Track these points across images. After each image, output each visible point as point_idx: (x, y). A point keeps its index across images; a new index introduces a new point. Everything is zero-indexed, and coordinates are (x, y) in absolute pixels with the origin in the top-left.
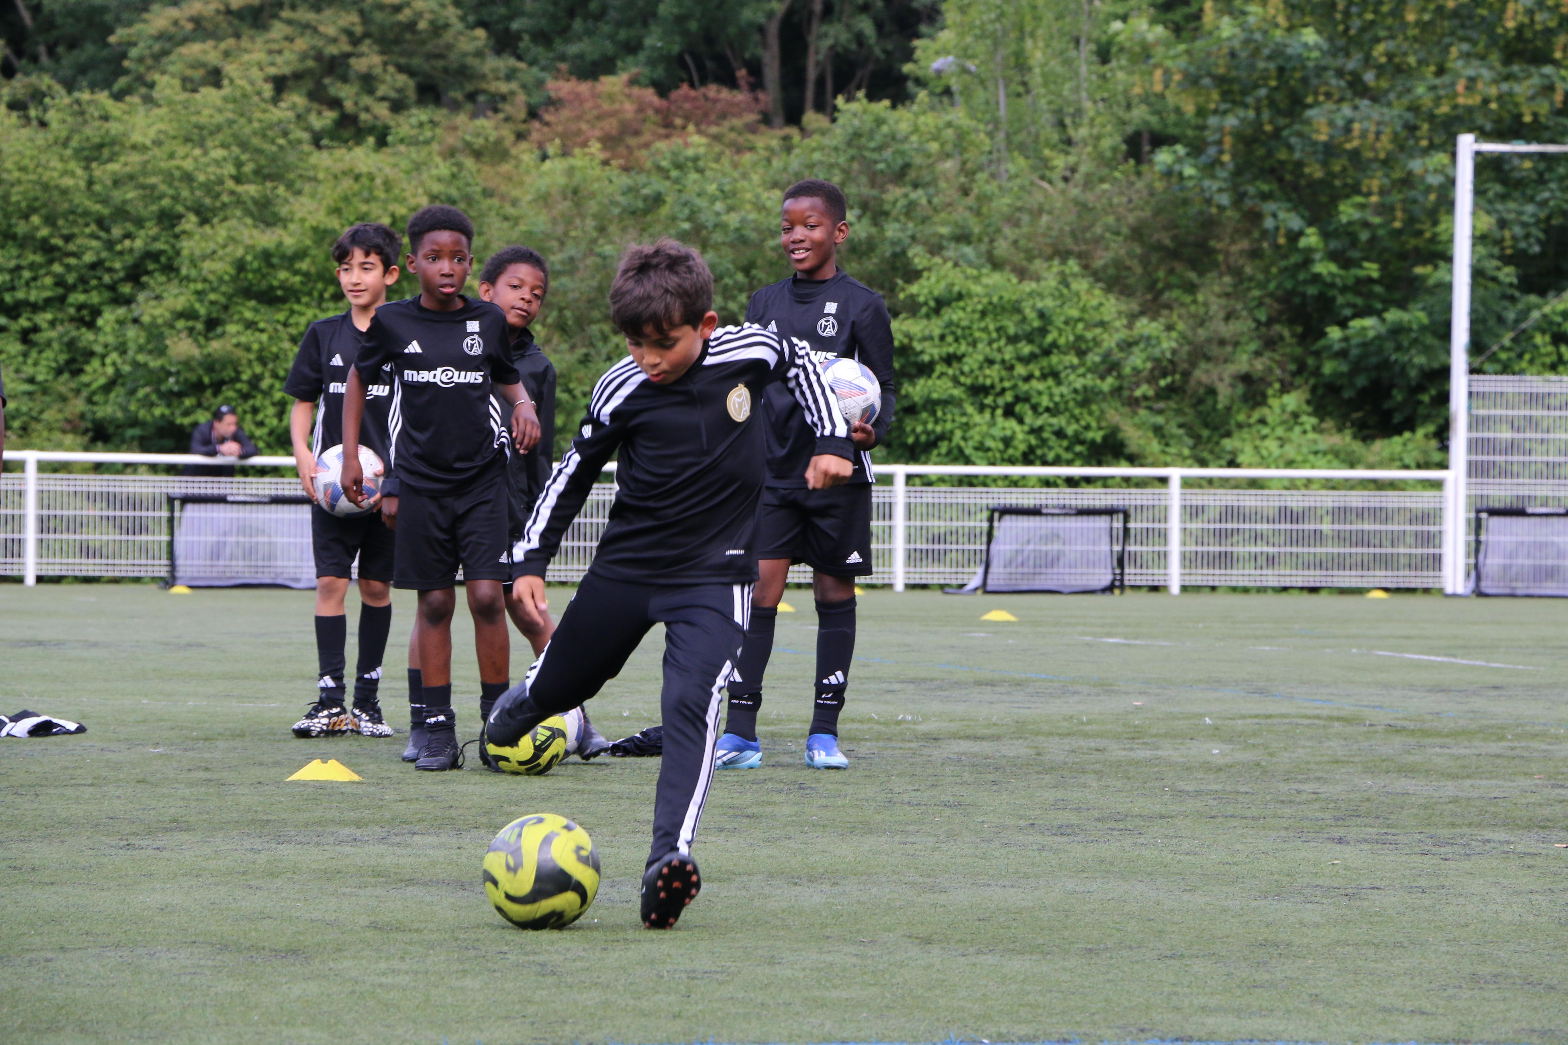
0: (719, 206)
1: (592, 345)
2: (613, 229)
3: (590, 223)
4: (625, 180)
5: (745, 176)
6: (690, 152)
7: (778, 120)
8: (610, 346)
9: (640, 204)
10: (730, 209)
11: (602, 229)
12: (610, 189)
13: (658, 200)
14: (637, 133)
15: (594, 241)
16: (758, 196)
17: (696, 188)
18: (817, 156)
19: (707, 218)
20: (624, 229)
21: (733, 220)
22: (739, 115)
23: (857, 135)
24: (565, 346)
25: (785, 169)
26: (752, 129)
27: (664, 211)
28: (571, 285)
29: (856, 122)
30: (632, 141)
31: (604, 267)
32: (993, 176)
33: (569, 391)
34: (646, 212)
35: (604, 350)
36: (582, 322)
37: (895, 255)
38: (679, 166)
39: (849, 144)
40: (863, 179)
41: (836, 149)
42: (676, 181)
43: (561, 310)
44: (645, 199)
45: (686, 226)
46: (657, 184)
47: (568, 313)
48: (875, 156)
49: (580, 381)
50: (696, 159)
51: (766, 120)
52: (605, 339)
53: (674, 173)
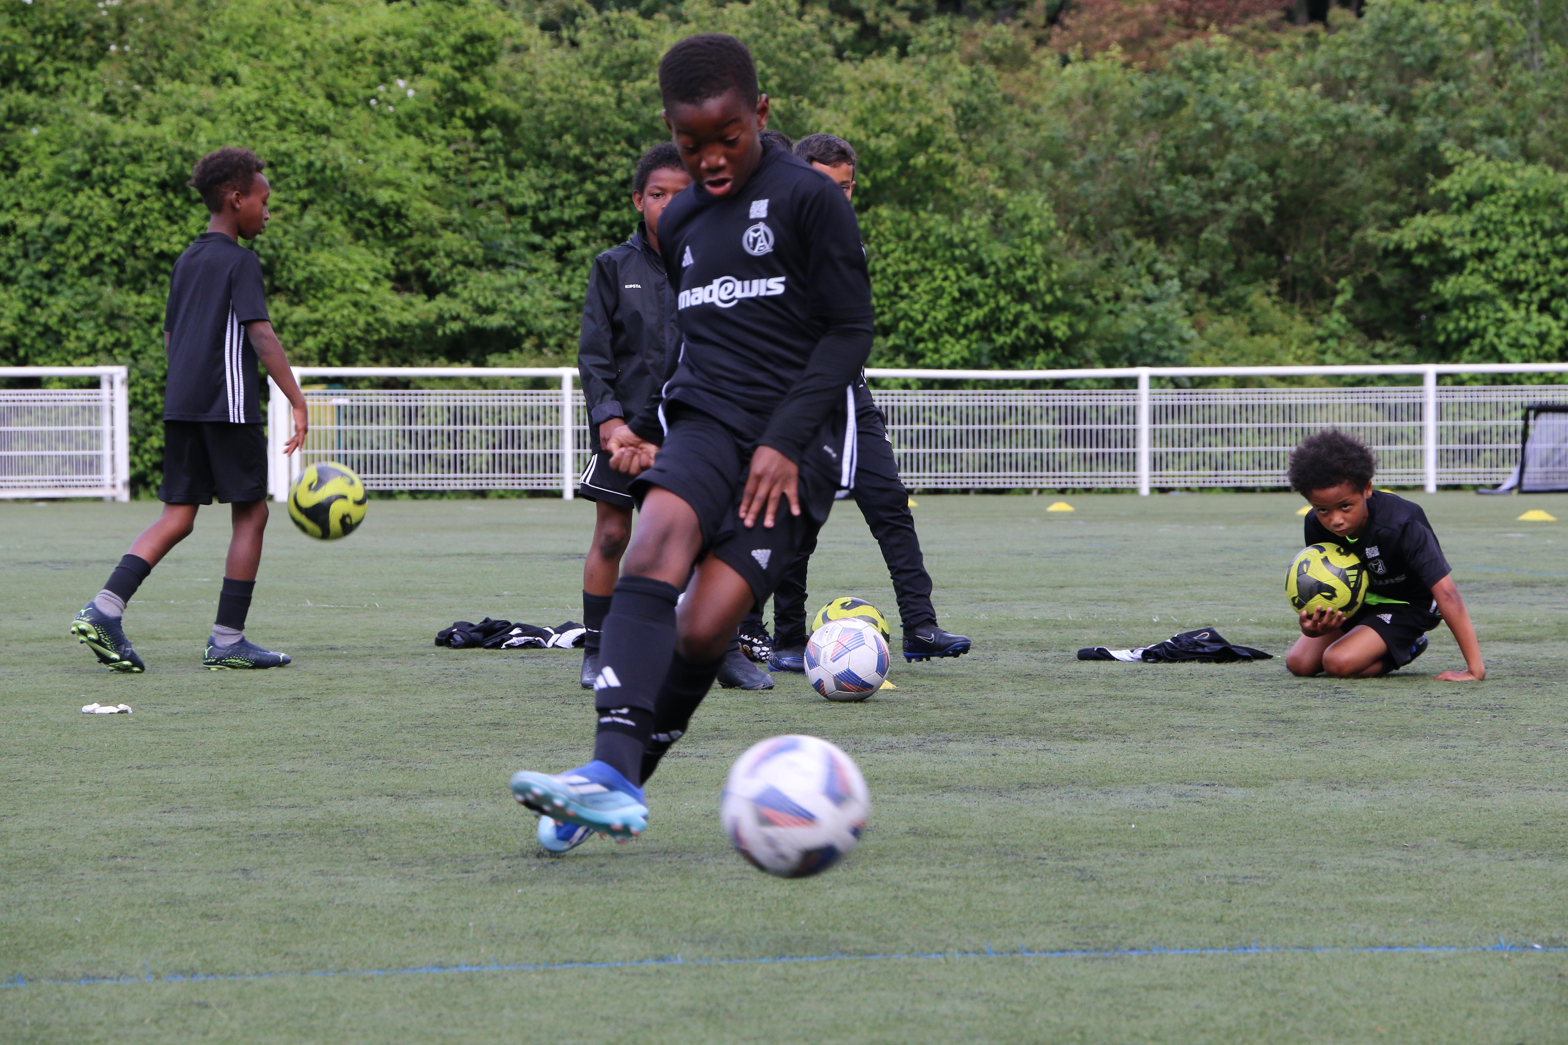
0: (1241, 105)
1: (1115, 249)
2: (1134, 132)
3: (1112, 128)
4: (1145, 83)
5: (1269, 74)
6: (1212, 51)
7: (1302, 16)
8: (1133, 250)
9: (1162, 107)
10: (1252, 108)
11: (1123, 133)
12: (1131, 92)
13: (1179, 101)
14: (1158, 34)
15: (1116, 145)
16: (1282, 95)
17: (1219, 89)
18: (1343, 52)
19: (1229, 118)
20: (1146, 133)
21: (1255, 119)
22: (1262, 13)
23: (1385, 29)
24: (1087, 252)
25: (1311, 66)
26: (1275, 26)
27: (1185, 112)
28: (1092, 189)
29: (1384, 16)
30: (1153, 43)
31: (1126, 170)
32: (1527, 67)
33: (1091, 297)
34: (1167, 114)
35: (1127, 255)
36: (1104, 227)
37: (1425, 151)
38: (1201, 67)
39: (1376, 38)
40: (1392, 75)
41: (1363, 44)
42: (1198, 81)
43: (1082, 215)
44: (1167, 100)
45: (1208, 126)
46: (1179, 85)
47: (1090, 218)
48: (1403, 50)
49: (1102, 287)
50: (1218, 59)
51: (1290, 17)
52: (1128, 243)
53: (1196, 74)
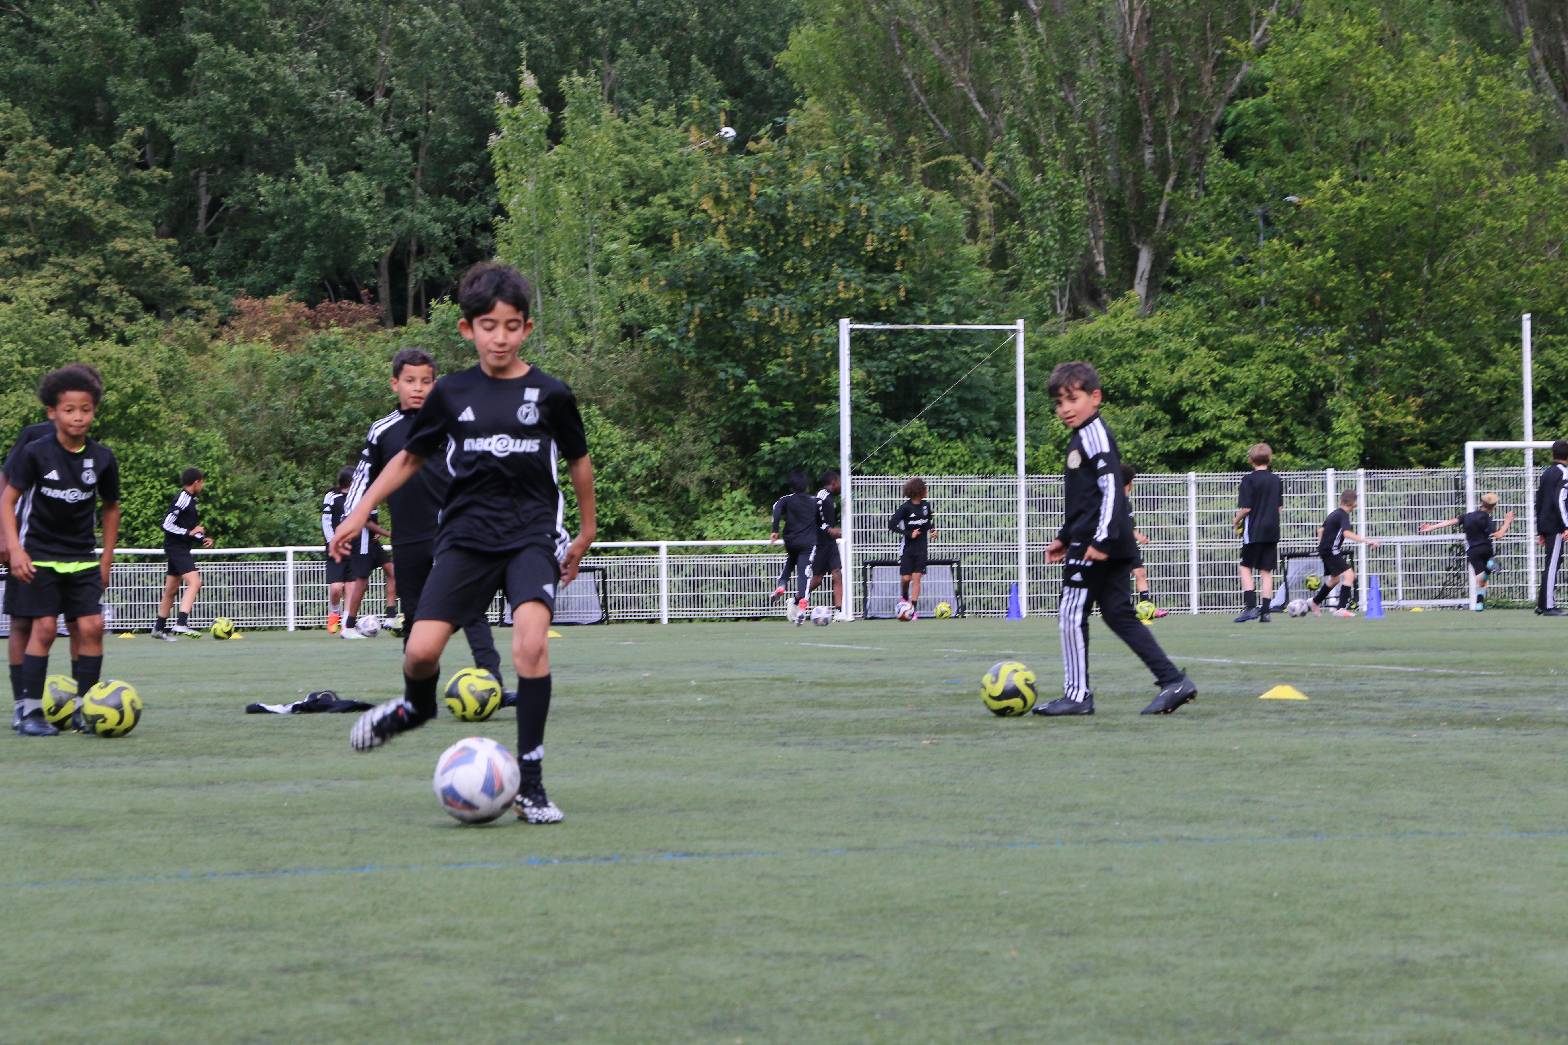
0: (353, 373)
1: (268, 468)
2: (280, 390)
3: (265, 387)
4: (287, 358)
5: (370, 353)
6: (332, 338)
7: (390, 322)
8: (281, 469)
9: (299, 374)
10: (360, 376)
11: (273, 391)
12: (279, 363)
13: (311, 370)
14: (295, 332)
15: (268, 398)
16: (379, 366)
17: (337, 362)
18: (418, 339)
19: (345, 381)
20: (288, 391)
21: (363, 382)
22: (364, 319)
23: (444, 325)
24: (250, 470)
25: (397, 349)
26: (373, 328)
27: (315, 378)
28: (253, 428)
29: (444, 316)
31: (276, 415)
33: (254, 500)
34: (303, 379)
35: (278, 471)
36: (261, 453)
38: (324, 348)
39: (439, 331)
40: (450, 354)
41: (430, 334)
42: (323, 358)
43: (247, 445)
44: (303, 369)
45: (331, 387)
46: (311, 360)
47: (252, 447)
48: (457, 338)
49: (261, 492)
50: (336, 343)
51: (382, 322)
52: (278, 464)
53: (322, 353)
